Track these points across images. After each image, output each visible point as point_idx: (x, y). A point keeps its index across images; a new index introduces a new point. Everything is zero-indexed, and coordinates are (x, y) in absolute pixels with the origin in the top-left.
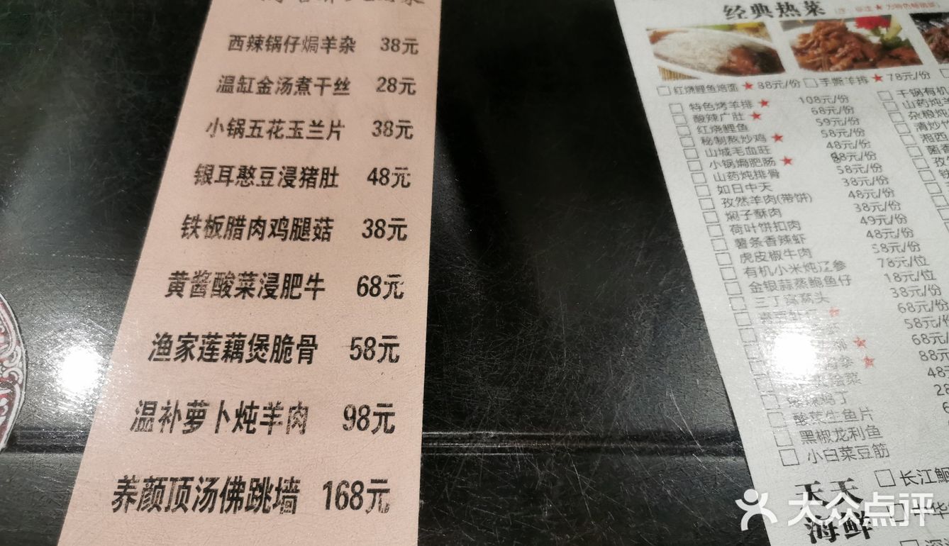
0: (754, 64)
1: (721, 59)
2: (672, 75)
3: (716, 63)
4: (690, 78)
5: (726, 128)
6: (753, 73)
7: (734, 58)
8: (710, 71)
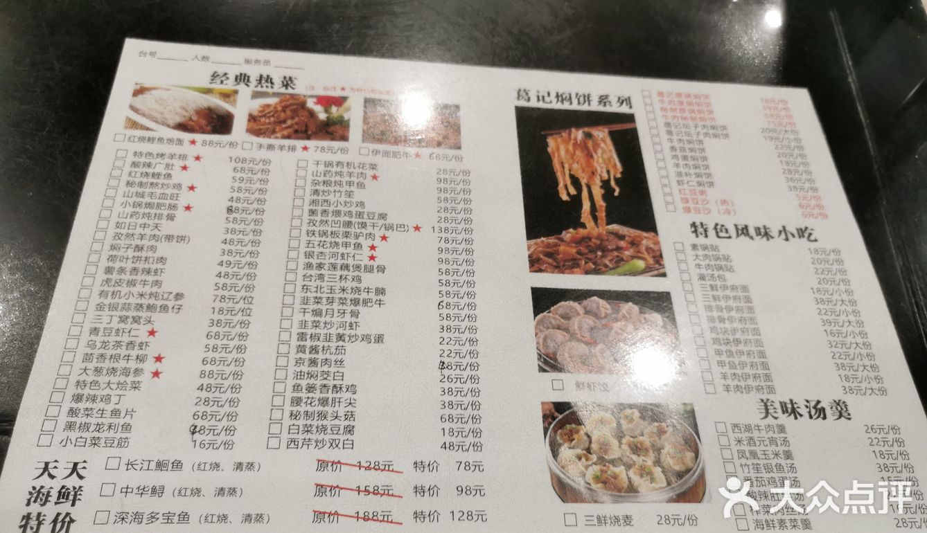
0: (209, 123)
1: (185, 116)
2: (134, 125)
3: (178, 119)
4: (148, 129)
5: (153, 175)
6: (203, 131)
7: (195, 118)
8: (169, 126)
